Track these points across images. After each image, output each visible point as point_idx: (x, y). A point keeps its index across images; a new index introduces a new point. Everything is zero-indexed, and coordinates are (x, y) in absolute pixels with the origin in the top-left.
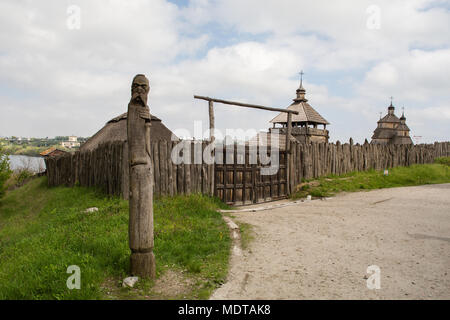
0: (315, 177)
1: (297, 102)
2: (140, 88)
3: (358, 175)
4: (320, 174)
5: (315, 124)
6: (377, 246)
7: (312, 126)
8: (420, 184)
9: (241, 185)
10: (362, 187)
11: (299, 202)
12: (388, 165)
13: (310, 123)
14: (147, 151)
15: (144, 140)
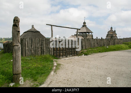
0: (86, 49)
1: (83, 26)
2: (16, 21)
3: (99, 48)
4: (87, 48)
5: (89, 33)
6: (97, 70)
7: (88, 34)
8: (117, 50)
9: (62, 52)
10: (100, 52)
11: (80, 56)
12: (108, 45)
13: (87, 32)
14: (19, 41)
15: (17, 38)
